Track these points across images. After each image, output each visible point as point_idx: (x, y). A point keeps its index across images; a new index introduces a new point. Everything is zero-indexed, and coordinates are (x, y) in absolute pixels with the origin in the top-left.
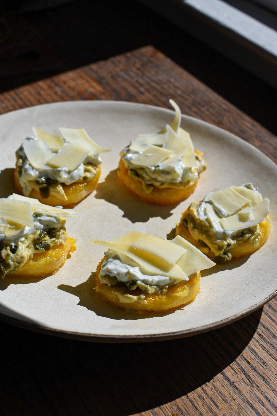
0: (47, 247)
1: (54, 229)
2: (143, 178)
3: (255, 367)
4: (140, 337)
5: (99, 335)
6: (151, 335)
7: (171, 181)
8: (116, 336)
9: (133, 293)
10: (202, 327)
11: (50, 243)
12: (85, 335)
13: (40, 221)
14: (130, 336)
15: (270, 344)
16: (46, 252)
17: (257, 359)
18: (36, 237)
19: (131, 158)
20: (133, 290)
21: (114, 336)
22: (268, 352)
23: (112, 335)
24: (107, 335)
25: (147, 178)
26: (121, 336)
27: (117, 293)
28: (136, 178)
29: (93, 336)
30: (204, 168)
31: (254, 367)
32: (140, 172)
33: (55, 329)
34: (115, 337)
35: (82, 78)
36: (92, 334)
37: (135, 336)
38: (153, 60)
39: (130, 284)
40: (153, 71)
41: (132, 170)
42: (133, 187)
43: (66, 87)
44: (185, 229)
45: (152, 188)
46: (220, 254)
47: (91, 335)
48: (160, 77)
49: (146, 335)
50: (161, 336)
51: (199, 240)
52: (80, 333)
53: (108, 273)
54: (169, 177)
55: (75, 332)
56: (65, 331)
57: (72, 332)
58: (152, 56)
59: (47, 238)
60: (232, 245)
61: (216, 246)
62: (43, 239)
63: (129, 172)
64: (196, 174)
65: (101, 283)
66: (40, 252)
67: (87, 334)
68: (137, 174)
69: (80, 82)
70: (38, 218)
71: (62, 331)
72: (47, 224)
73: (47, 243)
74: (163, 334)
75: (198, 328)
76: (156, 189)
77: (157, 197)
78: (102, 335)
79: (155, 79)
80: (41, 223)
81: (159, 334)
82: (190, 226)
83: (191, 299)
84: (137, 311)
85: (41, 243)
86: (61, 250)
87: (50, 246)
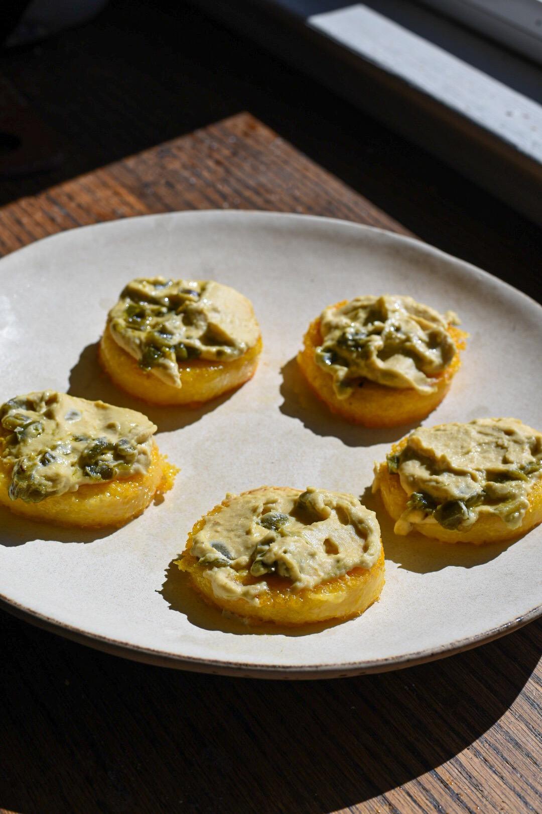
0: (107, 474)
3: (459, 795)
4: (218, 664)
5: (142, 648)
6: (241, 665)
8: (174, 655)
11: (114, 466)
12: (116, 644)
14: (200, 659)
15: (489, 745)
16: (104, 484)
17: (463, 778)
18: (86, 451)
21: (169, 654)
22: (486, 760)
23: (166, 653)
24: (158, 652)
26: (184, 657)
29: (131, 648)
31: (457, 794)
33: (66, 626)
35: (105, 185)
36: (131, 645)
38: (249, 142)
40: (247, 167)
43: (73, 205)
45: (349, 391)
47: (128, 647)
48: (263, 179)
49: (230, 663)
50: (259, 668)
52: (109, 640)
55: (100, 637)
57: (95, 636)
58: (246, 134)
59: (109, 456)
62: (100, 457)
65: (191, 555)
67: (122, 643)
69: (101, 194)
71: (78, 630)
73: (107, 466)
74: (262, 666)
76: (355, 393)
77: (358, 409)
78: (148, 649)
79: (252, 183)
81: (256, 666)
83: (353, 610)
84: (242, 616)
85: (96, 464)
86: (137, 484)
87: (114, 472)
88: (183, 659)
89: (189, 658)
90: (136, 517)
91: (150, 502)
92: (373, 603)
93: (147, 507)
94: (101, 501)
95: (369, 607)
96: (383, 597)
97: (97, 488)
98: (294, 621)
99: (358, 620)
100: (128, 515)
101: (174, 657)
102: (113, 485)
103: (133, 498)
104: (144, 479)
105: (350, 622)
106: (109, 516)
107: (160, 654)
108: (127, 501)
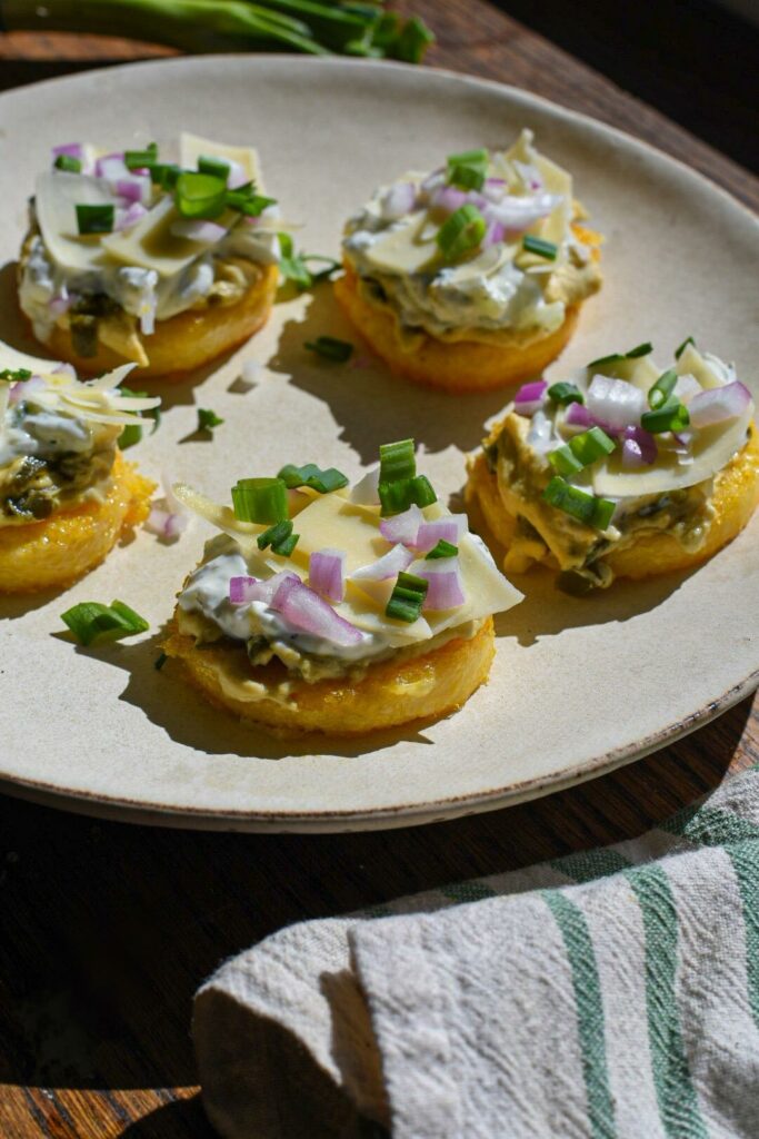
0: (43, 510)
1: (72, 454)
2: (397, 307)
5: (112, 799)
7: (478, 323)
8: (165, 807)
9: (258, 674)
10: (440, 803)
11: (54, 496)
12: (71, 794)
13: (31, 429)
14: (207, 811)
16: (37, 524)
18: (11, 476)
19: (365, 246)
20: (260, 666)
21: (157, 806)
23: (152, 805)
24: (138, 803)
25: (407, 306)
26: (181, 809)
27: (216, 668)
28: (378, 305)
29: (96, 799)
30: (593, 287)
32: (390, 288)
34: (160, 810)
36: (95, 796)
37: (223, 812)
39: (254, 646)
41: (367, 279)
42: (370, 329)
44: (489, 477)
45: (418, 340)
46: (574, 567)
47: (89, 798)
51: (519, 518)
52: (58, 789)
53: (200, 606)
54: (468, 312)
55: (44, 785)
56: (15, 778)
57: (36, 784)
59: (45, 480)
60: (614, 542)
61: (566, 543)
62: (31, 484)
63: (360, 284)
64: (560, 306)
65: (181, 631)
66: (17, 522)
67: (80, 793)
68: (380, 294)
70: (30, 418)
72: (50, 437)
73: (44, 496)
75: (424, 804)
76: (431, 341)
77: (434, 366)
78: (123, 801)
80: (34, 435)
82: (506, 467)
83: (448, 703)
84: (272, 726)
85: (26, 495)
86: (91, 519)
87: (53, 506)
88: (179, 812)
89: (189, 810)
90: (92, 568)
91: (114, 543)
92: (477, 688)
93: (110, 551)
94: (35, 550)
95: (472, 694)
96: (494, 676)
97: (29, 532)
98: (355, 729)
99: (455, 720)
100: (78, 568)
101: (165, 811)
102: (53, 526)
103: (85, 542)
104: (102, 510)
105: (443, 724)
106: (49, 573)
107: (143, 807)
108: (76, 545)
